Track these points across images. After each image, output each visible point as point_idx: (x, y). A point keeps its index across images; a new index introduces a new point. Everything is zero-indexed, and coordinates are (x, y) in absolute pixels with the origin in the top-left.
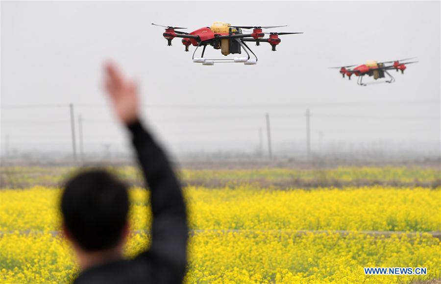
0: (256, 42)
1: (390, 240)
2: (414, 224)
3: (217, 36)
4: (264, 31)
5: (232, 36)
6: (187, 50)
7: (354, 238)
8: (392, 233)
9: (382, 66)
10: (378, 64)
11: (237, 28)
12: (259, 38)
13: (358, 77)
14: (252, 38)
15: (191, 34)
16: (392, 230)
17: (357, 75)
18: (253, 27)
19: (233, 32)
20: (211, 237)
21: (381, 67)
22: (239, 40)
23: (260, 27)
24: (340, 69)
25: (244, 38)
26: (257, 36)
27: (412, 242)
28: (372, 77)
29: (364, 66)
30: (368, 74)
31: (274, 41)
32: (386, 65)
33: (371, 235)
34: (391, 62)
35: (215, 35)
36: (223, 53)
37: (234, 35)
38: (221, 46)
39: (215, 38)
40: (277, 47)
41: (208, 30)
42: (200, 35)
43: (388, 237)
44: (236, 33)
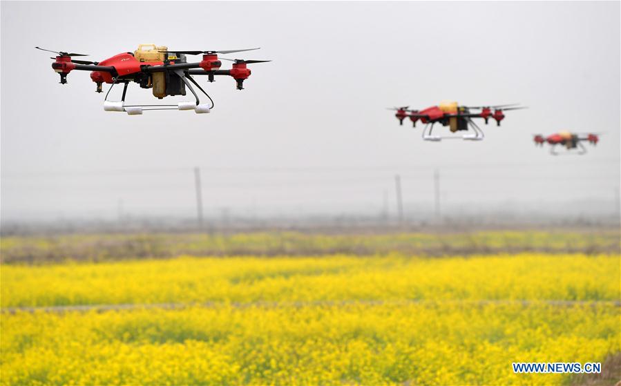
0: (207, 76)
1: (573, 310)
2: (594, 293)
3: (144, 68)
4: (220, 57)
5: (168, 66)
6: (99, 91)
7: (537, 308)
8: (574, 303)
9: (465, 112)
10: (458, 108)
11: (178, 54)
12: (212, 69)
13: (425, 125)
14: (201, 69)
15: (102, 64)
16: (574, 299)
17: (424, 122)
18: (201, 52)
19: (172, 60)
20: (393, 308)
21: (462, 114)
22: (181, 73)
23: (214, 52)
24: (396, 112)
25: (189, 70)
26: (210, 66)
27: (594, 311)
28: (448, 128)
29: (436, 108)
30: (440, 122)
31: (240, 73)
32: (472, 112)
33: (554, 305)
34: (478, 108)
35: (142, 66)
36: (155, 94)
37: (173, 64)
38: (151, 83)
39: (142, 71)
40: (245, 82)
41: (129, 57)
42: (117, 66)
44: (176, 61)
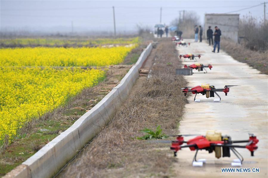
1: (63, 70)
2: (72, 63)
7: (47, 70)
8: (64, 67)
16: (64, 66)
27: (72, 71)
33: (55, 68)
43: (62, 69)
